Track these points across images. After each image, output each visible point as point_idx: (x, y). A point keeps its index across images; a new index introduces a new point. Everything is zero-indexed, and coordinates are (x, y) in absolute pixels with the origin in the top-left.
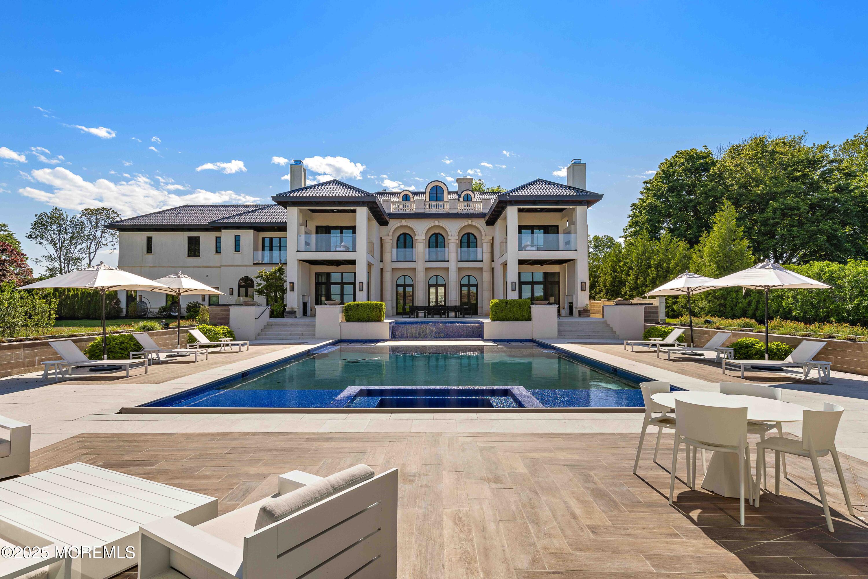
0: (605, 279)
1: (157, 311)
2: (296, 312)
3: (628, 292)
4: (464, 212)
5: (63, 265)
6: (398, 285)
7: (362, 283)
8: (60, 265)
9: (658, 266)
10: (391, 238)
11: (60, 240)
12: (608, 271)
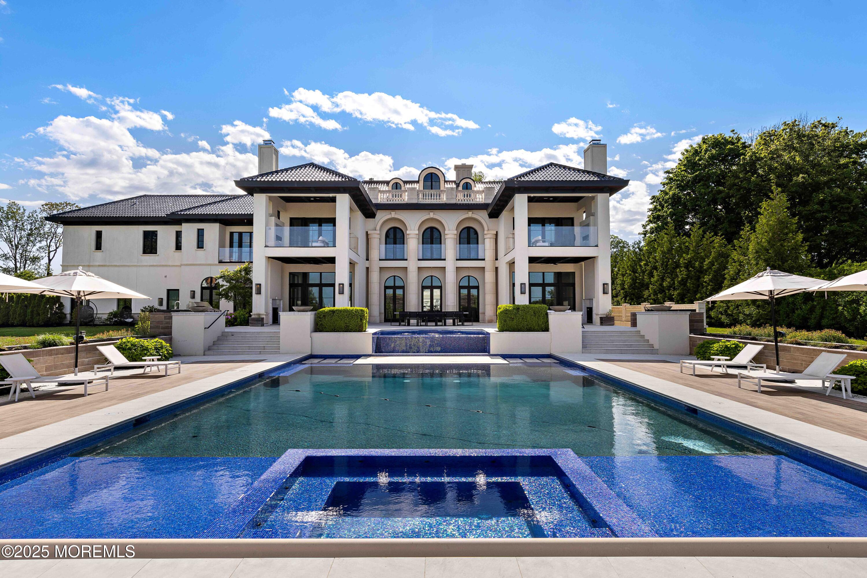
0: (623, 280)
1: (105, 317)
2: (263, 318)
3: (652, 295)
4: (463, 202)
5: (18, 265)
6: (386, 288)
7: (343, 284)
8: (16, 265)
9: (688, 265)
10: (378, 232)
11: (16, 237)
12: (626, 271)
